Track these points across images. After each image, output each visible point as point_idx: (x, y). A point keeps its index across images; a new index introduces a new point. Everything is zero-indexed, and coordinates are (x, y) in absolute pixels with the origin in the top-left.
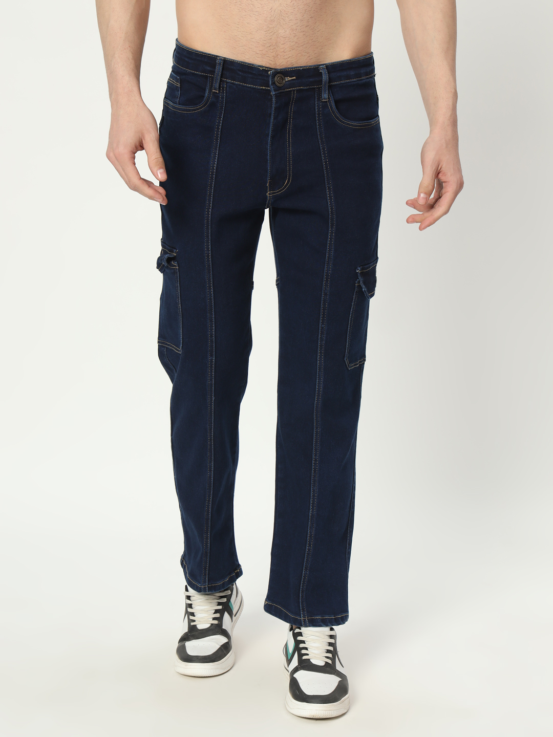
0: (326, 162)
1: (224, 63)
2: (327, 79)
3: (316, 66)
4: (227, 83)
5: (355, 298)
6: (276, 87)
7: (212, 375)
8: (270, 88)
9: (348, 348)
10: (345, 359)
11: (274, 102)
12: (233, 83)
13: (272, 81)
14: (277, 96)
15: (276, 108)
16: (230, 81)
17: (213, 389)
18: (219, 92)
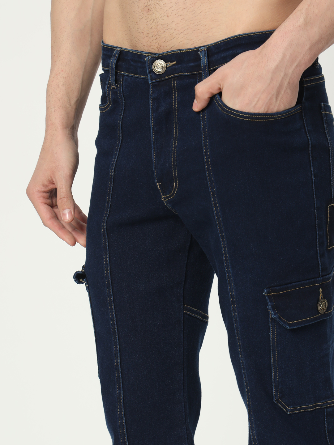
0: (208, 162)
1: (119, 55)
2: (206, 63)
3: (196, 48)
4: (124, 75)
5: (273, 327)
6: (153, 76)
7: (121, 412)
8: (149, 77)
9: (276, 387)
10: (274, 400)
11: (150, 92)
12: (128, 76)
13: (149, 68)
14: (154, 86)
15: (153, 99)
16: (125, 73)
17: (125, 430)
18: (117, 86)
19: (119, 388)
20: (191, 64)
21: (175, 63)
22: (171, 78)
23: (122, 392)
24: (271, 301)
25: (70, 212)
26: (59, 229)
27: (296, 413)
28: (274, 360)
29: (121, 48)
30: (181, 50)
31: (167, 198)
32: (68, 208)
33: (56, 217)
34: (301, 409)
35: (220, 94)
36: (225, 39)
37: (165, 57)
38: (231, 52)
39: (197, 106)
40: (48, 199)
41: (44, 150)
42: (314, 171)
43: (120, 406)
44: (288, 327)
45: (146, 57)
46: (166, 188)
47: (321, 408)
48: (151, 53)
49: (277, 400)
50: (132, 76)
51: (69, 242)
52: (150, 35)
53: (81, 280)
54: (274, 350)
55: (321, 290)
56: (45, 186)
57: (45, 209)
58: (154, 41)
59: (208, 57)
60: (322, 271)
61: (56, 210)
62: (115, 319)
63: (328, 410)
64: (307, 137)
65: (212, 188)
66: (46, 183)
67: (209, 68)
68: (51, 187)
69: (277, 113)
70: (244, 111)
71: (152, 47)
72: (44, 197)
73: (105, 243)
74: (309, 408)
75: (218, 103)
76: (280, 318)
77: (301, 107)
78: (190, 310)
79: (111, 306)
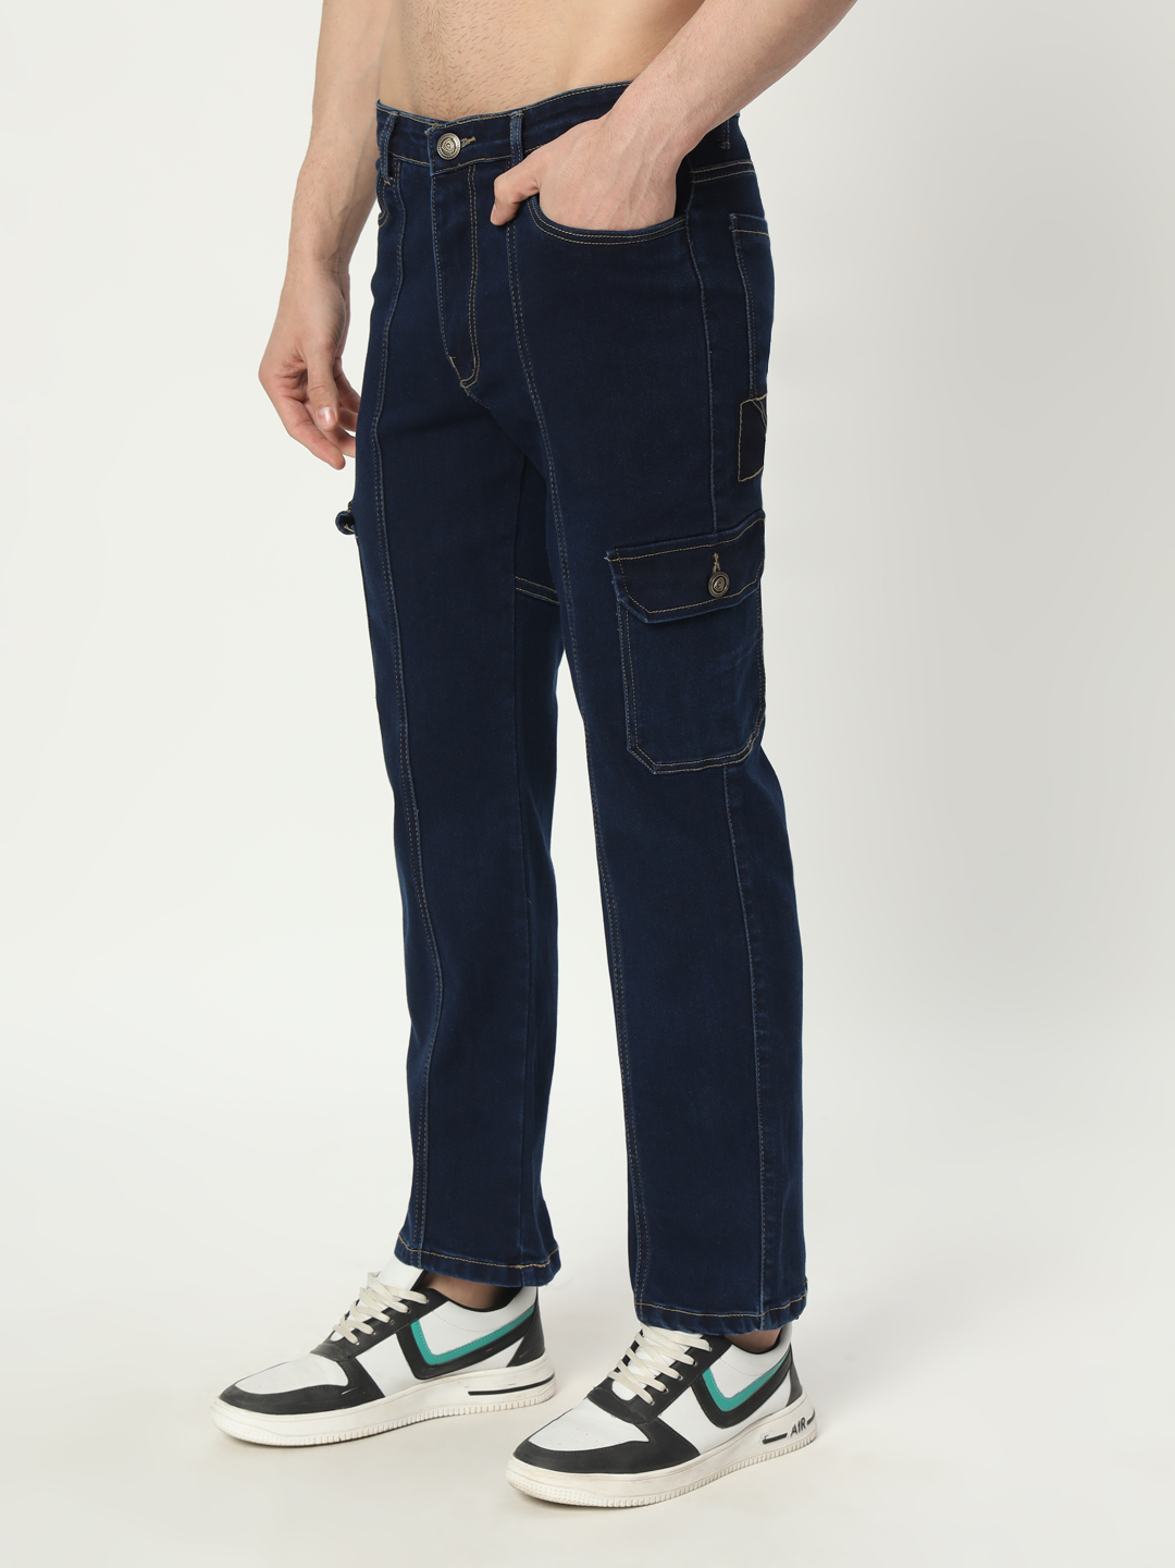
1: (396, 125)
2: (519, 138)
3: (506, 113)
4: (402, 162)
5: (623, 618)
6: (439, 163)
7: (405, 760)
8: (430, 165)
9: (632, 725)
10: (629, 748)
11: (432, 191)
12: (407, 163)
13: (431, 149)
14: (440, 181)
15: (437, 205)
16: (404, 158)
17: (412, 792)
18: (391, 182)
19: (403, 719)
20: (498, 142)
21: (473, 139)
22: (467, 167)
23: (406, 725)
24: (617, 572)
25: (332, 413)
26: (314, 442)
27: (668, 774)
28: (628, 677)
29: (399, 112)
30: (481, 116)
31: (468, 383)
32: (327, 406)
33: (309, 420)
34: (678, 767)
35: (537, 195)
36: (552, 98)
37: (459, 129)
38: (561, 122)
39: (498, 216)
40: (294, 388)
41: (286, 300)
42: (710, 339)
43: (404, 750)
44: (646, 621)
45: (427, 126)
46: (465, 368)
47: (716, 768)
48: (440, 122)
49: (634, 749)
50: (413, 164)
51: (332, 461)
52: (436, 87)
53: (346, 527)
54: (626, 660)
55: (716, 556)
56: (289, 366)
57: (289, 406)
58: (443, 98)
59: (524, 128)
60: (717, 520)
61: (308, 406)
62: (393, 598)
63: (730, 771)
64: (696, 276)
65: (527, 366)
66: (289, 360)
67: (524, 150)
68: (300, 366)
69: (633, 232)
70: (571, 226)
71: (440, 108)
72: (286, 386)
73: (378, 464)
74: (694, 766)
75: (533, 211)
76: (631, 603)
77: (684, 222)
78: (527, 587)
79: (387, 575)
